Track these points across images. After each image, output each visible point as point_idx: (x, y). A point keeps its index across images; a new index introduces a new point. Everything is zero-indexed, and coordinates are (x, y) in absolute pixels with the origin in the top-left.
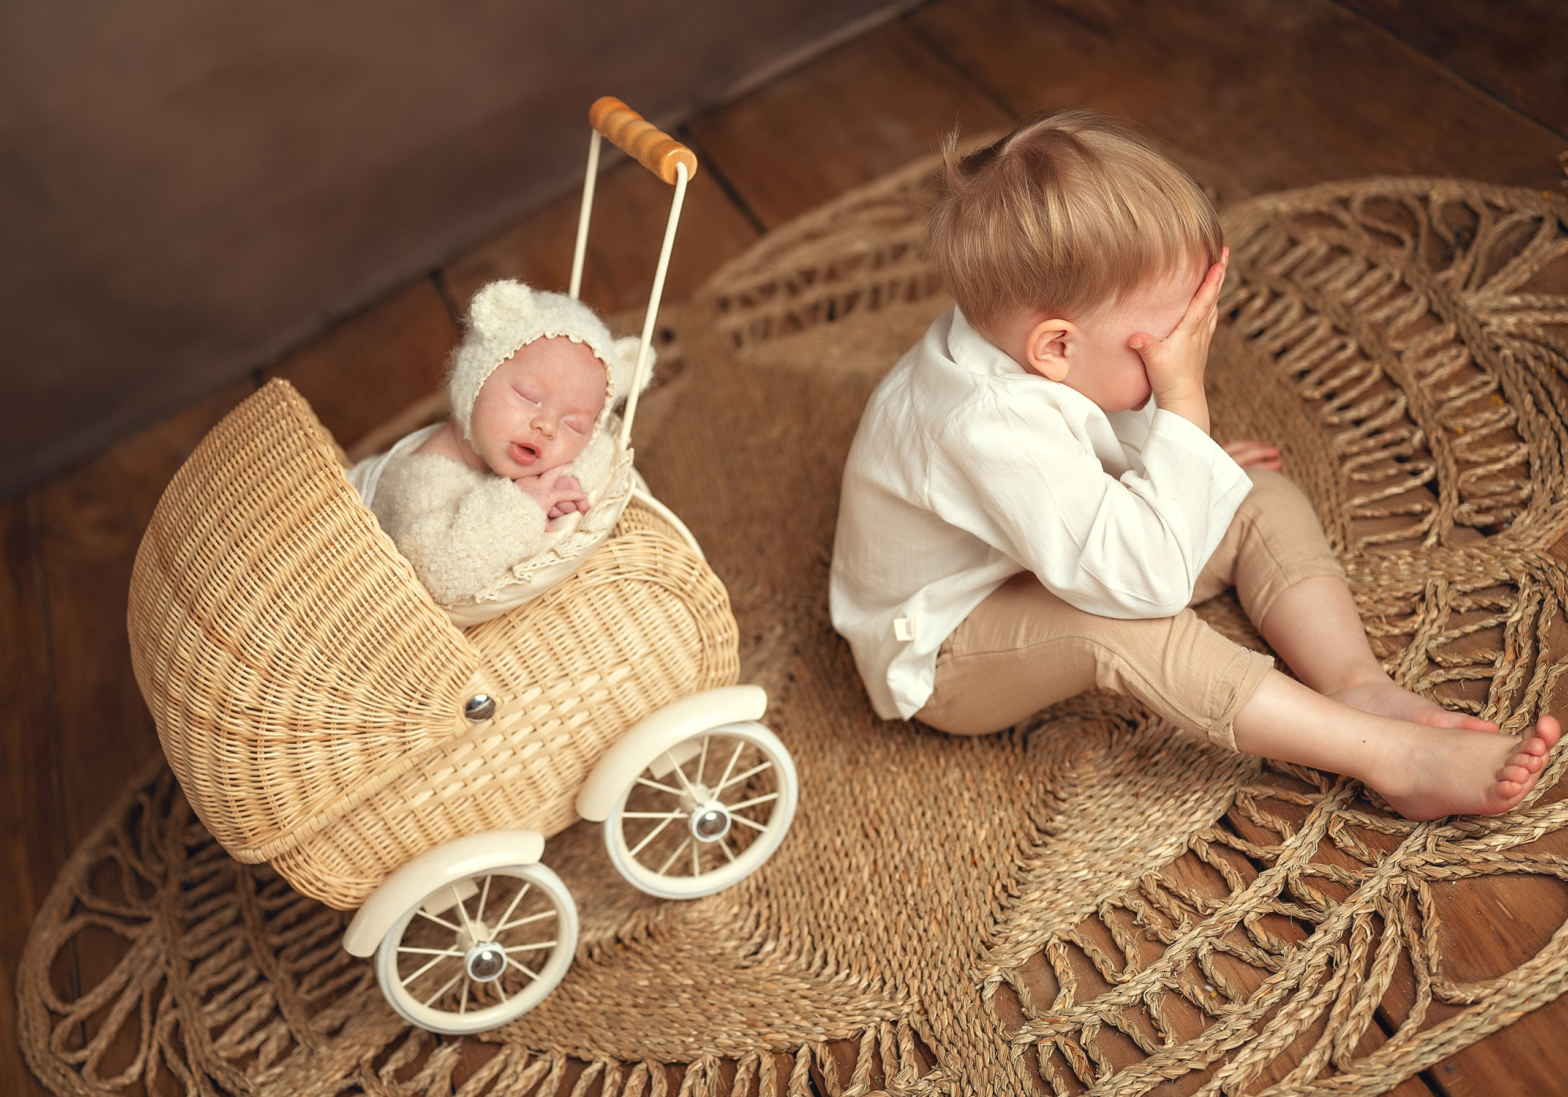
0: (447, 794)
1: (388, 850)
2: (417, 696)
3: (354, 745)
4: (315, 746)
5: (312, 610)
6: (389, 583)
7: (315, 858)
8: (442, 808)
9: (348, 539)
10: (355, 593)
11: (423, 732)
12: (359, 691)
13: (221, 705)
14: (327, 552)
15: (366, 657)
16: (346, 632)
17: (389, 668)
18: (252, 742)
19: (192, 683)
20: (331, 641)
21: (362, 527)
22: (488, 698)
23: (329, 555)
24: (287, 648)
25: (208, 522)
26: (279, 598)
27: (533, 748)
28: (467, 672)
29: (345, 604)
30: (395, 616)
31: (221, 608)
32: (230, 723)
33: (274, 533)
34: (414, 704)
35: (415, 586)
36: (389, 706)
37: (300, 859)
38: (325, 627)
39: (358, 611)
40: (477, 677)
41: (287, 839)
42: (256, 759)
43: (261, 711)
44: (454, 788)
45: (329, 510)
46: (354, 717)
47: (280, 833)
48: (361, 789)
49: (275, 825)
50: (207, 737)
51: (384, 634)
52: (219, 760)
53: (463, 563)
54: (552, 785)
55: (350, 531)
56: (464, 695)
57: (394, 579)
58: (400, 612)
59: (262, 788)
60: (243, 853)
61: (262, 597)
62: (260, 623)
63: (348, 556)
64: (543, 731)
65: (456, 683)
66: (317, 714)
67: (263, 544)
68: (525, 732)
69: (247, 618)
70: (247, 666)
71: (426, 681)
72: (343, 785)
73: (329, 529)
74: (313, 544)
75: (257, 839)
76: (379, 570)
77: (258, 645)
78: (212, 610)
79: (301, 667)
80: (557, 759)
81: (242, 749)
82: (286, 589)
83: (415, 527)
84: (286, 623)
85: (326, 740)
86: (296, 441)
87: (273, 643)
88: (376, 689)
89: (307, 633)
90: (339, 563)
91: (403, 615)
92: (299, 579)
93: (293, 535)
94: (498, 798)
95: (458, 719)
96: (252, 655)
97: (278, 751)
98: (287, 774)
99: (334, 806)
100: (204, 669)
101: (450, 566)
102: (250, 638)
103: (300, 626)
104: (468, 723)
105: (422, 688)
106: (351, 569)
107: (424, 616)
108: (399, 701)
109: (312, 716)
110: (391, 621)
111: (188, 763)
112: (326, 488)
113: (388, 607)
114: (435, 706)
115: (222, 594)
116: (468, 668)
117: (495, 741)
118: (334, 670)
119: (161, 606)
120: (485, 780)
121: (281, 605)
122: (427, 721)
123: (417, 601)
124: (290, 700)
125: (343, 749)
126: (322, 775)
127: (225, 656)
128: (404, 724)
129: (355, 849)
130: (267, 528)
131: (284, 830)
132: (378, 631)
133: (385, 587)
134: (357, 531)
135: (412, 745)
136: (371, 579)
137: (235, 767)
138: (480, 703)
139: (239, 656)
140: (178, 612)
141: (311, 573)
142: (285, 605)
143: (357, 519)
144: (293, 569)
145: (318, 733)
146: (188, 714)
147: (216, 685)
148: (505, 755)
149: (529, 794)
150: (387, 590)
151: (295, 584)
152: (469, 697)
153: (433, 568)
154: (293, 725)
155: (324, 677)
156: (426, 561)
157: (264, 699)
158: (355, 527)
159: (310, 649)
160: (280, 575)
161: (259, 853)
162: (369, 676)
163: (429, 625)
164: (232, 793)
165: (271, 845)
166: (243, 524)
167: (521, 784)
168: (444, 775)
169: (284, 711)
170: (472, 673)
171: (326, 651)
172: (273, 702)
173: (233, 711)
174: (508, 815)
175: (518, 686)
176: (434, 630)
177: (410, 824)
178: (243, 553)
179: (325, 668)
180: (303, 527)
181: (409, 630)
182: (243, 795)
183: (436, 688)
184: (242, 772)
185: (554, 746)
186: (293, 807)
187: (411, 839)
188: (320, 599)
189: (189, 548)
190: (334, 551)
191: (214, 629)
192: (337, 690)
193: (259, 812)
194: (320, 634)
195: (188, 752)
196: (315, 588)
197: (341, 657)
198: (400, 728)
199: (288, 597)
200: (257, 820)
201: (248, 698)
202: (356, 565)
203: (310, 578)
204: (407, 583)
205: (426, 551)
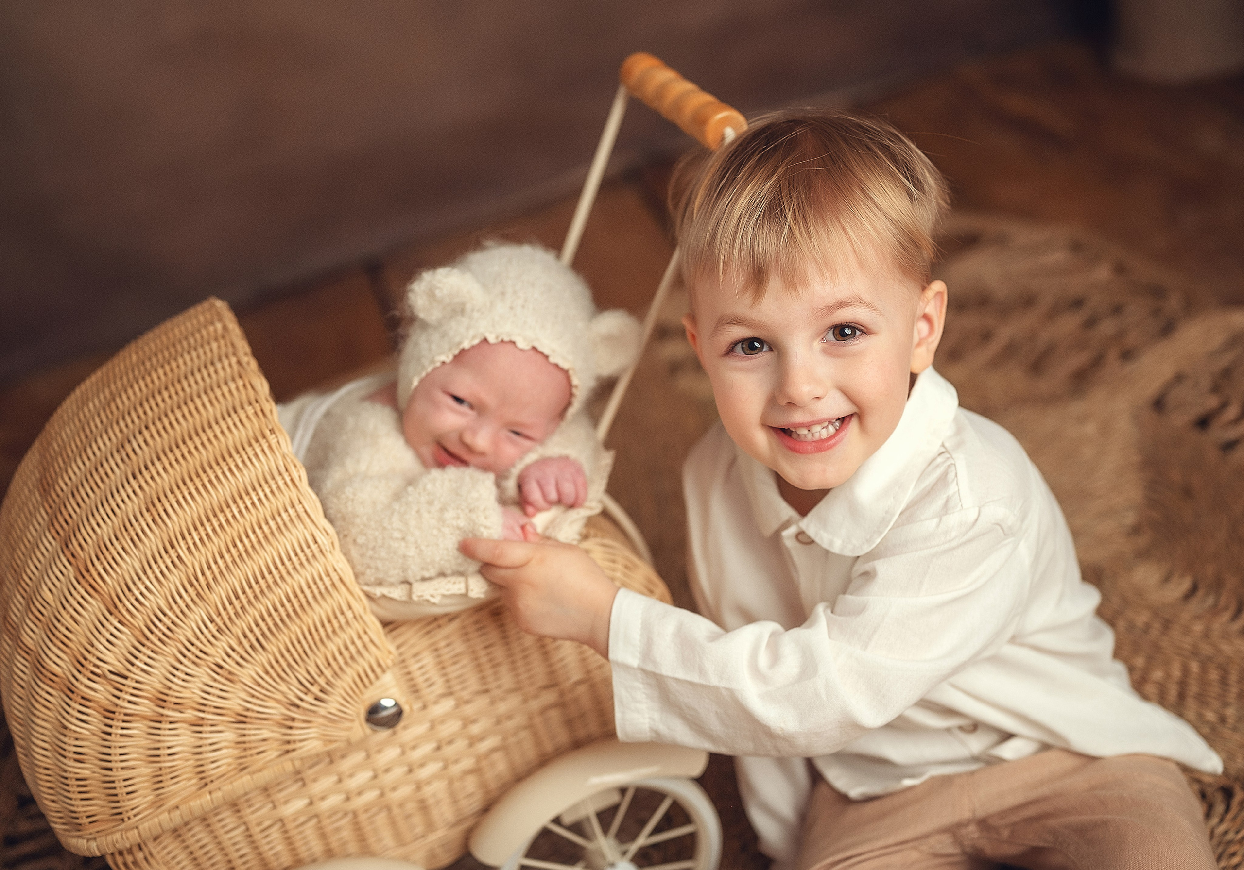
0: (324, 806)
1: (244, 859)
2: (315, 689)
3: (229, 735)
4: (183, 729)
5: (210, 568)
6: (307, 551)
7: (158, 857)
8: (315, 821)
9: (268, 491)
10: (266, 556)
11: (313, 732)
12: (247, 673)
13: (80, 664)
14: (240, 502)
15: (263, 634)
16: (244, 601)
17: (288, 651)
18: (109, 713)
19: (50, 632)
20: (225, 609)
21: (288, 479)
22: (396, 704)
23: (242, 507)
24: (171, 608)
25: (104, 445)
26: (173, 547)
27: (432, 768)
28: (378, 670)
29: (250, 568)
30: (307, 592)
31: (102, 548)
32: (87, 686)
33: (180, 470)
34: (309, 698)
35: (338, 561)
36: (279, 696)
37: (140, 856)
38: (221, 591)
39: (264, 577)
40: (388, 678)
41: (130, 834)
42: (110, 734)
43: (126, 678)
44: (334, 800)
45: (251, 453)
46: (235, 701)
47: (122, 826)
48: (227, 788)
49: (118, 816)
50: (56, 698)
51: (290, 610)
52: (66, 728)
53: (395, 545)
54: (444, 813)
55: (272, 482)
56: (369, 696)
57: (314, 547)
58: (314, 587)
59: (111, 769)
60: (74, 841)
61: (152, 542)
62: (145, 573)
63: (264, 511)
64: (449, 751)
65: (363, 681)
66: (192, 692)
67: (165, 480)
68: (427, 748)
69: (130, 564)
70: (120, 622)
71: (328, 673)
72: (208, 780)
73: (247, 476)
74: (225, 490)
75: (94, 829)
76: (299, 533)
77: (137, 600)
78: (90, 549)
79: (184, 633)
80: (457, 785)
81: (95, 720)
82: (184, 538)
83: (348, 491)
84: (175, 579)
85: (197, 725)
86: (226, 368)
87: (156, 600)
88: (267, 673)
89: (198, 594)
90: (251, 518)
91: (316, 592)
92: (201, 529)
93: (203, 476)
94: (381, 819)
95: (356, 725)
96: (128, 610)
97: (138, 728)
98: (143, 757)
99: (192, 804)
100: (67, 617)
101: (380, 542)
102: (130, 590)
103: (192, 585)
104: (367, 729)
105: (322, 681)
106: (265, 528)
107: (340, 597)
108: (292, 691)
109: (186, 694)
110: (301, 596)
111: (28, 724)
112: (252, 426)
113: (300, 579)
114: (333, 704)
115: (105, 531)
116: (380, 665)
117: (391, 753)
118: (223, 643)
119: (31, 534)
120: (370, 796)
121: (174, 556)
122: (321, 720)
123: (335, 578)
124: (164, 671)
125: (215, 737)
126: (184, 764)
127: (95, 606)
128: (293, 719)
129: (206, 853)
130: (174, 463)
131: (128, 823)
132: (283, 605)
133: (301, 555)
134: (281, 483)
135: (298, 745)
136: (286, 543)
137: (82, 740)
138: (385, 708)
139: (112, 608)
140: (50, 543)
141: (216, 524)
142: (179, 557)
143: (283, 470)
144: (195, 516)
145: (190, 714)
146: (38, 667)
147: (78, 638)
148: (399, 771)
149: (418, 820)
150: (303, 559)
151: (194, 534)
152: (374, 700)
153: (361, 540)
154: (161, 701)
155: (209, 649)
156: (354, 531)
157: (133, 664)
158: (279, 478)
159: (198, 613)
160: (177, 522)
161: (93, 845)
162: (262, 658)
163: (345, 608)
164: (75, 769)
165: (109, 838)
166: (146, 453)
167: (411, 807)
168: (326, 783)
169: (154, 682)
170: (384, 671)
171: (217, 620)
172: (143, 670)
173: (93, 673)
174: (388, 839)
175: (430, 694)
176: (349, 614)
177: (275, 834)
178: (140, 487)
179: (212, 640)
180: (216, 468)
181: (320, 611)
182: (86, 773)
183: (338, 683)
184: (91, 748)
185: (456, 769)
186: (143, 799)
187: (273, 851)
188: (222, 557)
189: (76, 471)
190: (249, 503)
191: (88, 571)
192: (221, 667)
193: (103, 796)
194: (214, 598)
195: (31, 710)
196: (218, 543)
197: (235, 629)
198: (287, 724)
199: (184, 548)
200: (98, 806)
201: (113, 660)
202: (272, 523)
203: (214, 530)
204: (329, 555)
205: (358, 521)
